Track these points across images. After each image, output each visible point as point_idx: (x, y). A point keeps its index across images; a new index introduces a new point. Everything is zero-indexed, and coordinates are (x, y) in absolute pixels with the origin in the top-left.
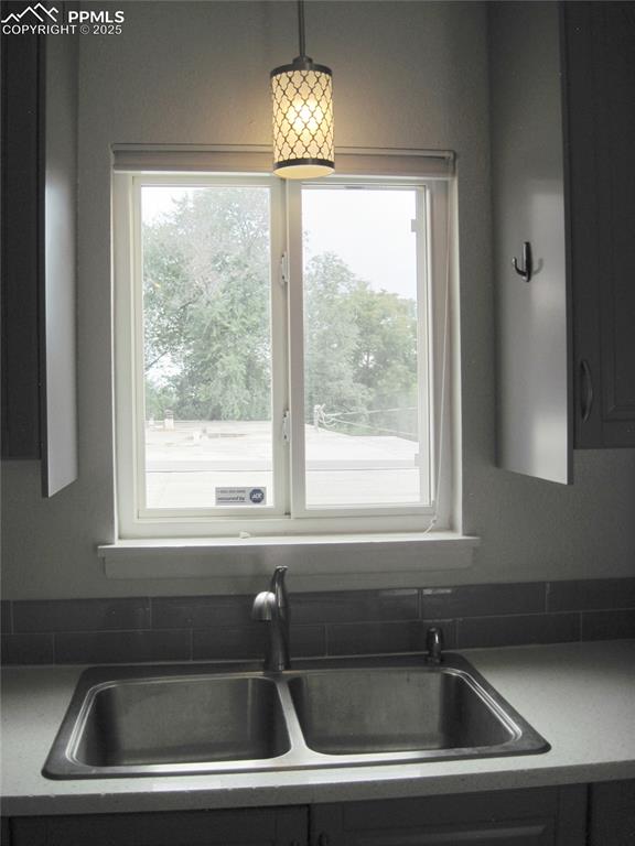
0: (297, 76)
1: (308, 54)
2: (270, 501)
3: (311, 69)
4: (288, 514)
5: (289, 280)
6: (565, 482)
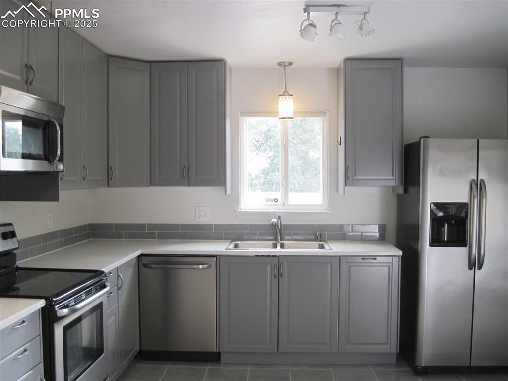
0: (284, 97)
1: (287, 90)
2: (279, 202)
3: (288, 95)
4: (284, 205)
6: (343, 194)
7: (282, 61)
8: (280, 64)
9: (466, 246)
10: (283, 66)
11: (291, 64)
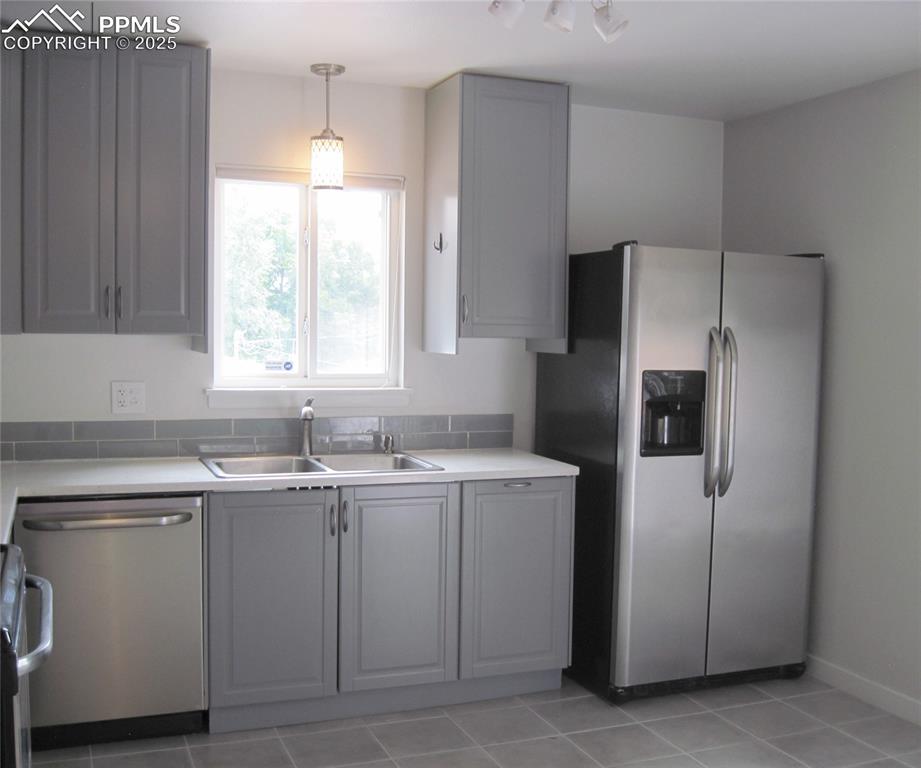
0: (319, 142)
1: (331, 127)
2: (295, 370)
3: (334, 138)
4: (306, 377)
5: (310, 246)
6: (454, 353)
7: (321, 62)
8: (315, 68)
9: (700, 452)
10: (321, 74)
11: (340, 69)
